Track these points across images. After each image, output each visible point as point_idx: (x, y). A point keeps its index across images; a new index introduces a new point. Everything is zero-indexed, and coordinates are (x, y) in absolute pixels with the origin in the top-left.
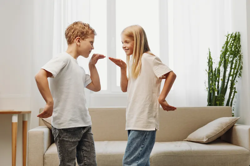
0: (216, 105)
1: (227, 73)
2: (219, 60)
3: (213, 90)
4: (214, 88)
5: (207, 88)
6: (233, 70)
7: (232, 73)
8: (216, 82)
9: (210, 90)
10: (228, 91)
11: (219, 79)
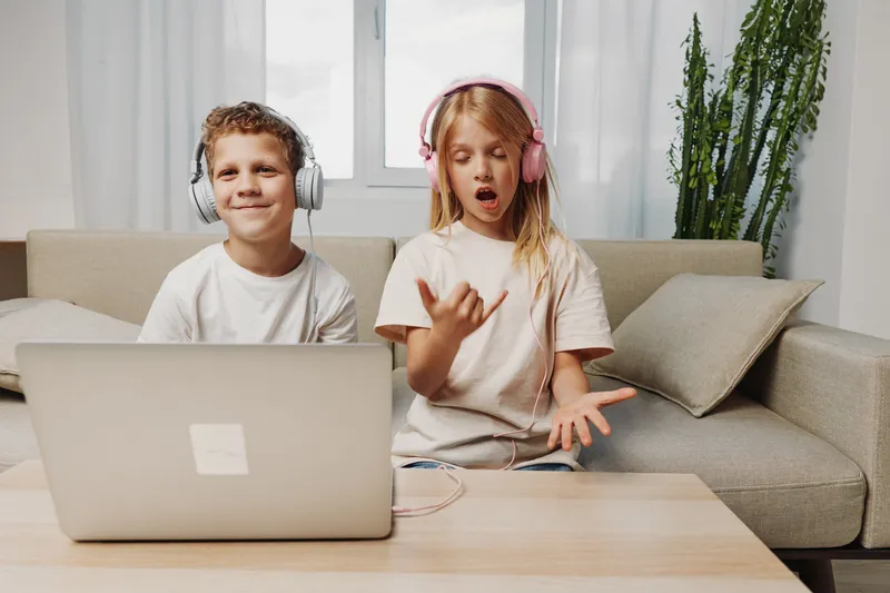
0: (707, 234)
1: (760, 115)
2: (730, 64)
3: (702, 179)
4: (705, 170)
5: (676, 173)
6: (783, 103)
7: (779, 116)
8: (713, 147)
9: (687, 179)
10: (759, 182)
11: (726, 137)
